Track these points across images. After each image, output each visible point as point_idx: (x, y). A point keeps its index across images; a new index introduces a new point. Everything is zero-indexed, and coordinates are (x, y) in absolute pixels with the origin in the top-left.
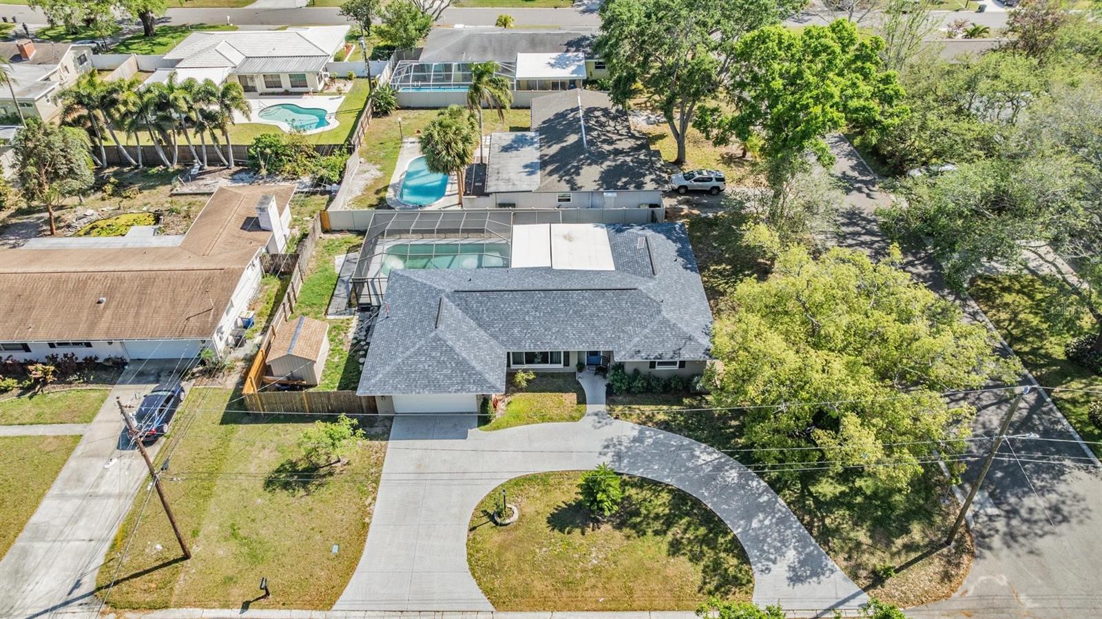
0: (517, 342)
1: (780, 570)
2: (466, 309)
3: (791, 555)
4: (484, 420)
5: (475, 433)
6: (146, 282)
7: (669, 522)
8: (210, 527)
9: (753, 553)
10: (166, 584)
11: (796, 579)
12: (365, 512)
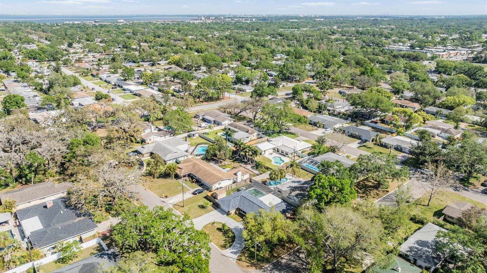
0: (241, 207)
1: (232, 251)
2: (240, 199)
3: (235, 250)
4: (228, 215)
5: (225, 215)
6: (213, 175)
7: (228, 237)
8: (189, 206)
9: (232, 247)
10: (179, 208)
11: (232, 253)
12: (203, 214)
